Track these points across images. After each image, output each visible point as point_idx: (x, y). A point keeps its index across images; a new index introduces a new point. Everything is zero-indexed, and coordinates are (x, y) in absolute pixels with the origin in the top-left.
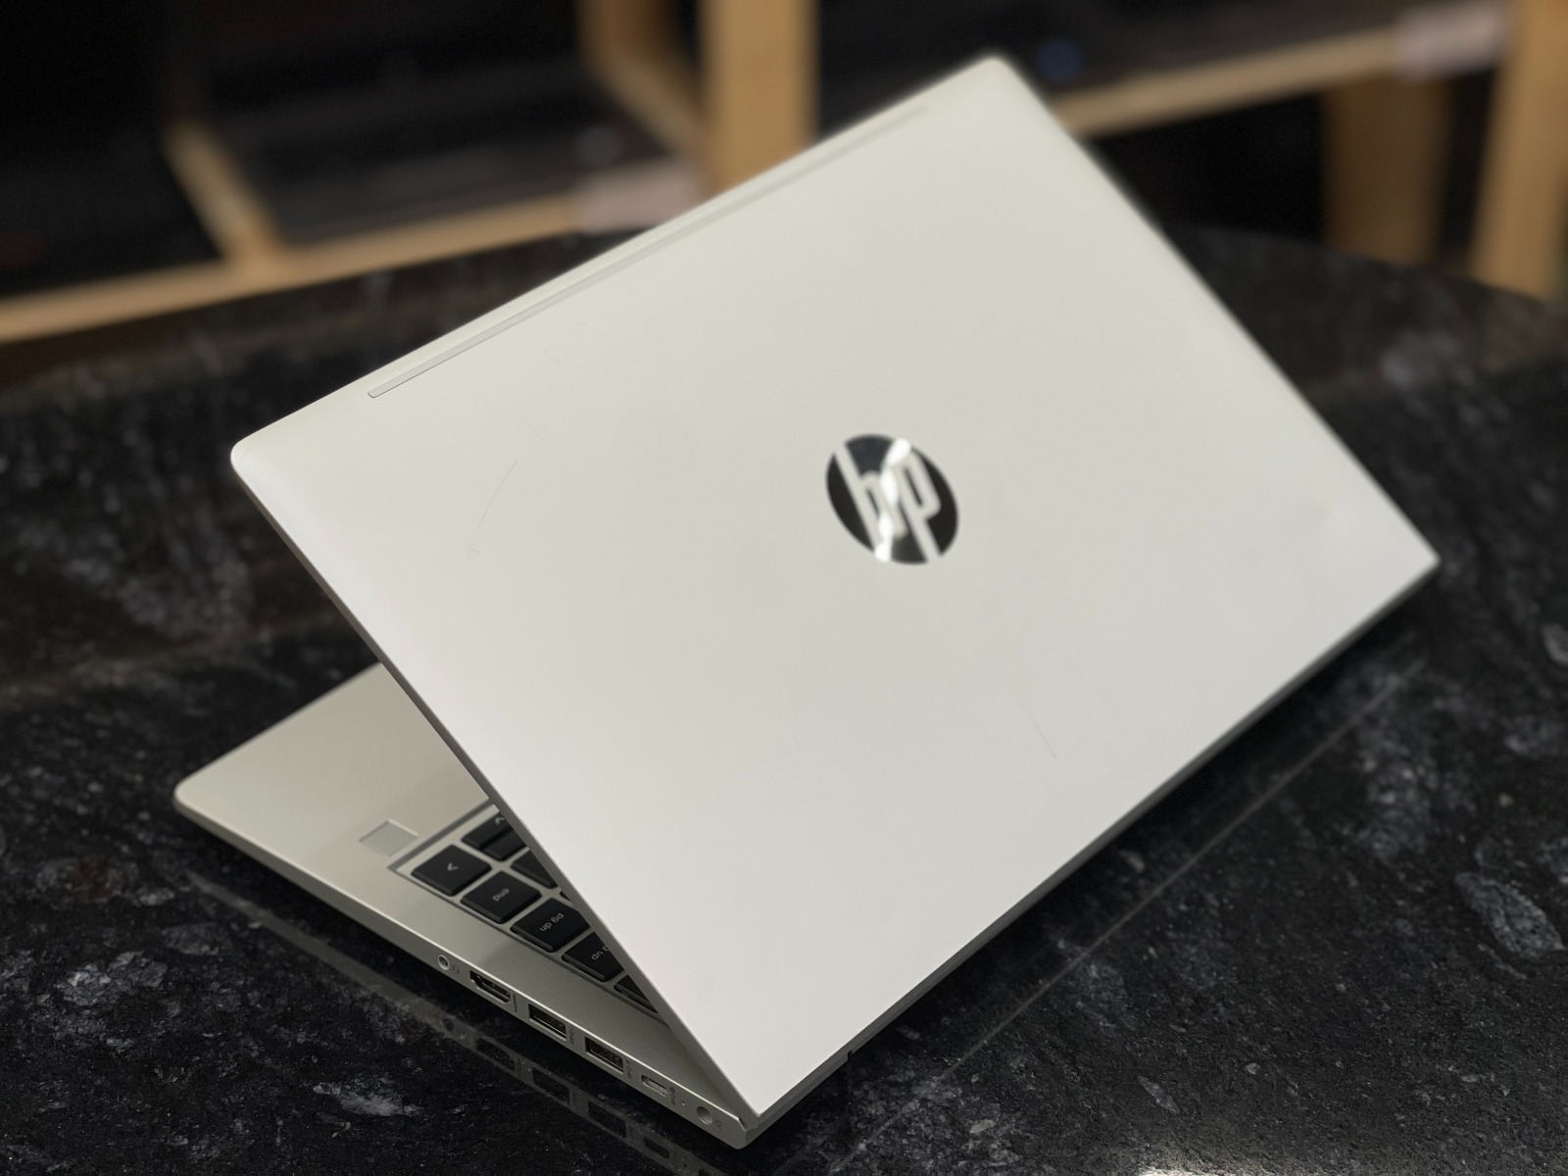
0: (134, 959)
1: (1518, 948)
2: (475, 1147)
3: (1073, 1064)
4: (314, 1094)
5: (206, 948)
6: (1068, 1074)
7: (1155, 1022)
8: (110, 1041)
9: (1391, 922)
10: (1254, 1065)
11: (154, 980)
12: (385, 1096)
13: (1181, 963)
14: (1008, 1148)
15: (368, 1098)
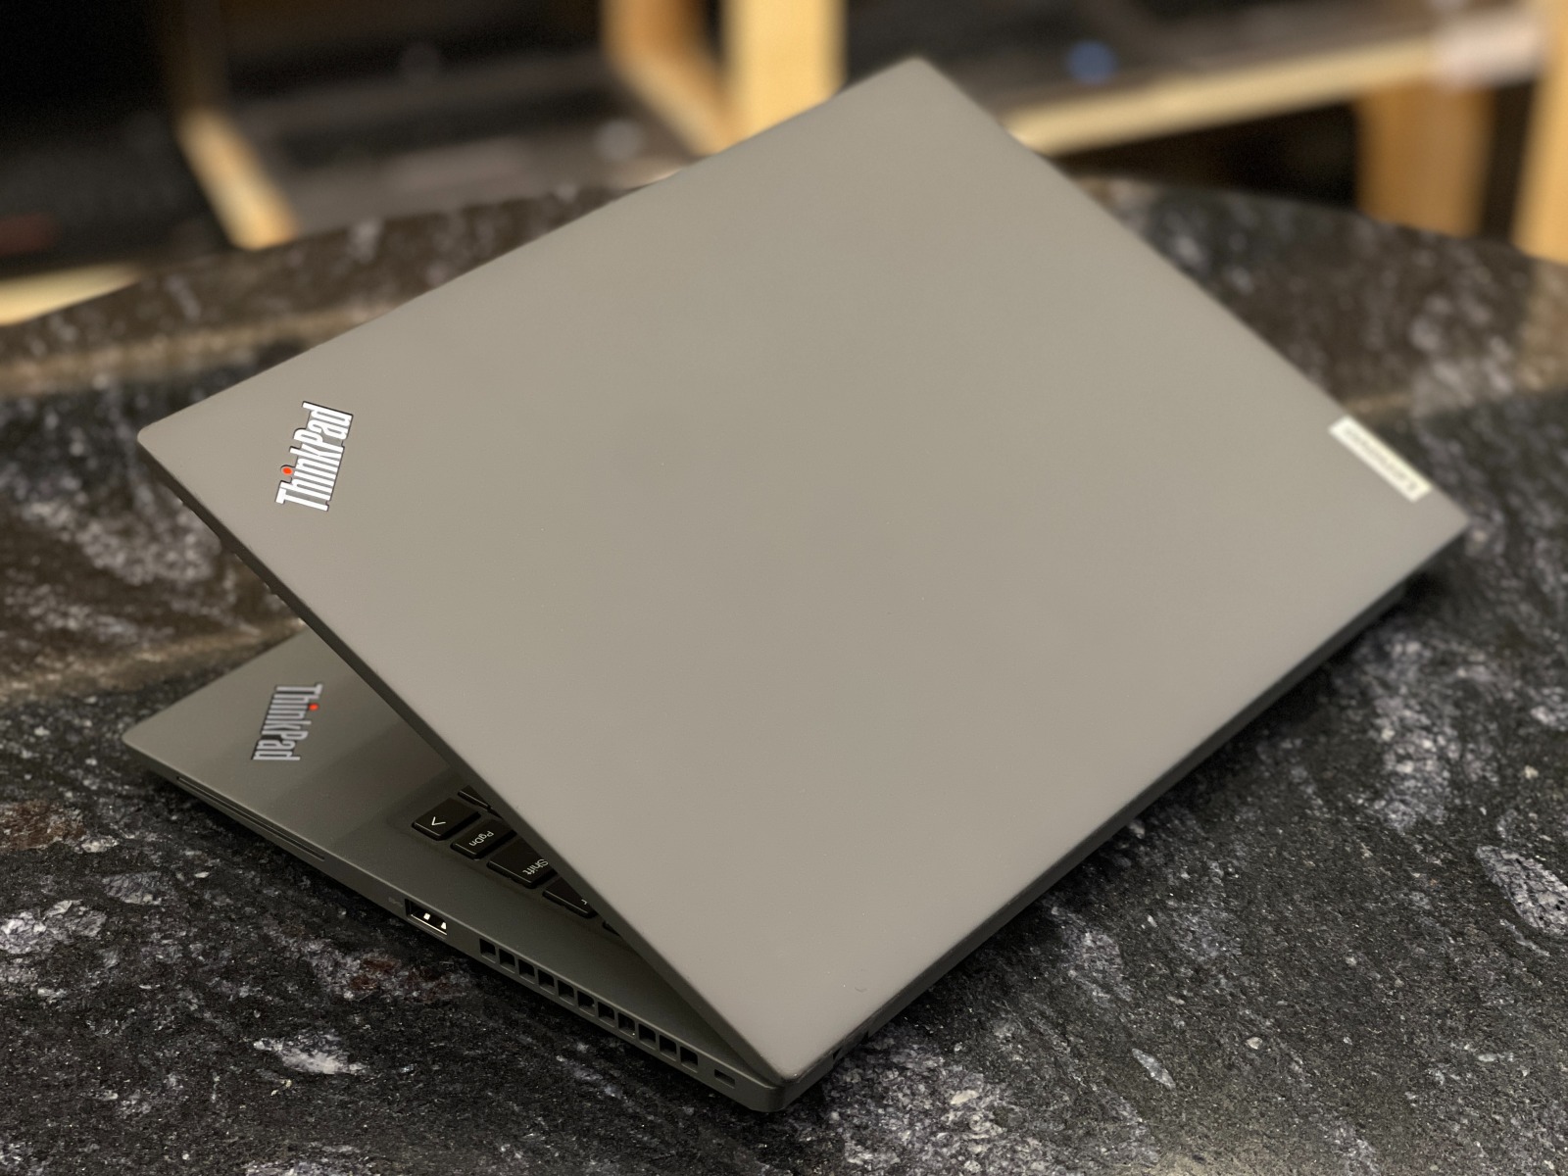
0: (73, 906)
1: (1541, 924)
2: (423, 1108)
3: (1064, 1035)
4: (254, 1049)
5: (148, 898)
6: (1058, 1045)
7: (1151, 993)
8: (41, 991)
9: (1406, 895)
10: (1256, 1039)
11: (92, 930)
12: (330, 1053)
13: (1181, 933)
14: (991, 1121)
15: (311, 1055)
